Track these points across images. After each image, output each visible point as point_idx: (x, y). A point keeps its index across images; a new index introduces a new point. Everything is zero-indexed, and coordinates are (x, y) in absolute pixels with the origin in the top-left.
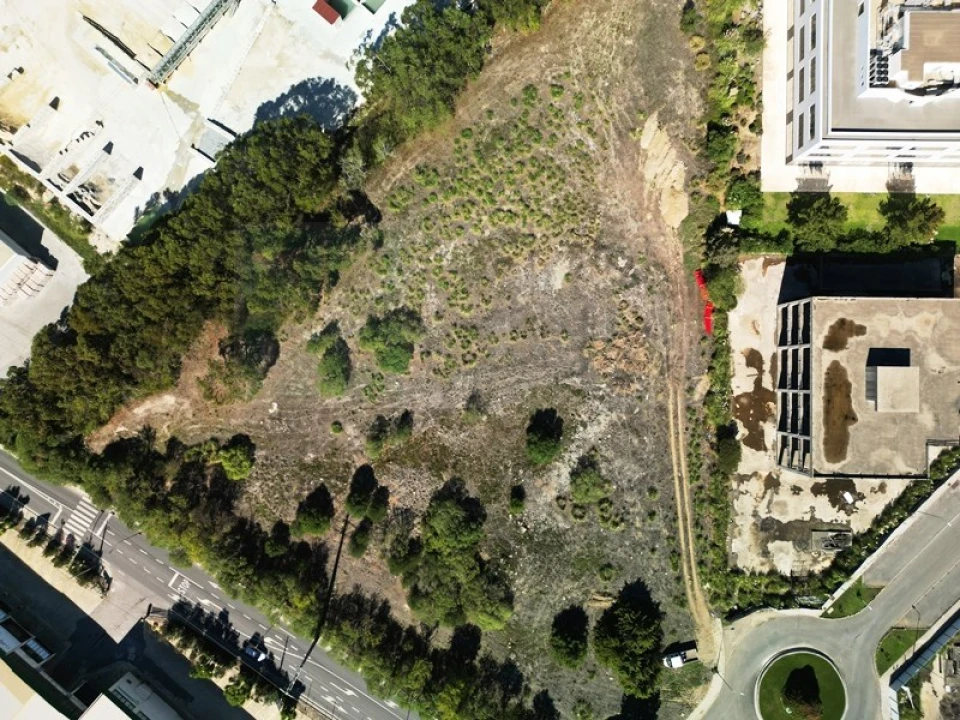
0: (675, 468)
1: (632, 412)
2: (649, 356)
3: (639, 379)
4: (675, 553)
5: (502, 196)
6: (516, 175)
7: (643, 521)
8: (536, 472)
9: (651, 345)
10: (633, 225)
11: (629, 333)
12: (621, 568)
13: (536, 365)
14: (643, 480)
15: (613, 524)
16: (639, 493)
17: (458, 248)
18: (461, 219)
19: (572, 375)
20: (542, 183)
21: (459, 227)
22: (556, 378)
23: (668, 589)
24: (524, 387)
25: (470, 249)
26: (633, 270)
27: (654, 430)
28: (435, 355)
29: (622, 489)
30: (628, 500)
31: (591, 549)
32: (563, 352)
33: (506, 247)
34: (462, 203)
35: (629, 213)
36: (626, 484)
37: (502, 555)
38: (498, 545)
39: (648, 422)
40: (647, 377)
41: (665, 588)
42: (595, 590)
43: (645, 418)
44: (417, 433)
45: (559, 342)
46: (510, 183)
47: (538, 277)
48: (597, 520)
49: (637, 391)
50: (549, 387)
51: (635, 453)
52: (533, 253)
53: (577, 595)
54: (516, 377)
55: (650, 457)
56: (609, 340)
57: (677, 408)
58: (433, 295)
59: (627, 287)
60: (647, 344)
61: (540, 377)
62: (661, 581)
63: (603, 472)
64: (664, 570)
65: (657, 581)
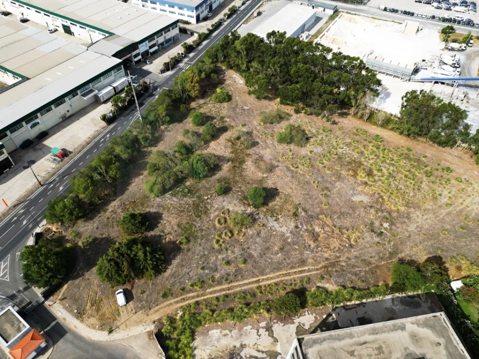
0: (265, 277)
1: (295, 244)
2: (335, 250)
3: (318, 247)
4: (202, 283)
5: (388, 166)
6: (402, 170)
7: (223, 259)
8: (241, 200)
9: (343, 250)
10: (412, 228)
11: (345, 236)
12: (189, 250)
13: (303, 194)
14: (251, 256)
15: (218, 241)
16: (242, 255)
17: (351, 154)
18: (366, 152)
19: (305, 211)
20: (406, 181)
21: (362, 153)
22: (300, 204)
23: (176, 284)
24: (290, 191)
25: (353, 159)
26: (385, 232)
27: (287, 259)
28: (291, 153)
29: (241, 245)
30: (235, 249)
31: (199, 232)
32: (317, 205)
33: (362, 171)
34: (374, 152)
35: (418, 224)
36: (246, 246)
37: (189, 190)
38: (194, 188)
39: (291, 255)
40: (321, 251)
41: (177, 282)
42: (171, 237)
43: (293, 253)
44: (248, 151)
45: (322, 203)
46: (396, 168)
47: (354, 189)
48: (219, 233)
49: (310, 246)
50: (293, 201)
51: (268, 249)
52: (366, 183)
53: (168, 229)
54: (293, 187)
55: (268, 259)
56: (335, 227)
57: (307, 272)
58: (322, 149)
59: (372, 231)
60: (342, 248)
61: (297, 197)
62: (181, 278)
63: (250, 232)
64: (190, 279)
65: (181, 275)
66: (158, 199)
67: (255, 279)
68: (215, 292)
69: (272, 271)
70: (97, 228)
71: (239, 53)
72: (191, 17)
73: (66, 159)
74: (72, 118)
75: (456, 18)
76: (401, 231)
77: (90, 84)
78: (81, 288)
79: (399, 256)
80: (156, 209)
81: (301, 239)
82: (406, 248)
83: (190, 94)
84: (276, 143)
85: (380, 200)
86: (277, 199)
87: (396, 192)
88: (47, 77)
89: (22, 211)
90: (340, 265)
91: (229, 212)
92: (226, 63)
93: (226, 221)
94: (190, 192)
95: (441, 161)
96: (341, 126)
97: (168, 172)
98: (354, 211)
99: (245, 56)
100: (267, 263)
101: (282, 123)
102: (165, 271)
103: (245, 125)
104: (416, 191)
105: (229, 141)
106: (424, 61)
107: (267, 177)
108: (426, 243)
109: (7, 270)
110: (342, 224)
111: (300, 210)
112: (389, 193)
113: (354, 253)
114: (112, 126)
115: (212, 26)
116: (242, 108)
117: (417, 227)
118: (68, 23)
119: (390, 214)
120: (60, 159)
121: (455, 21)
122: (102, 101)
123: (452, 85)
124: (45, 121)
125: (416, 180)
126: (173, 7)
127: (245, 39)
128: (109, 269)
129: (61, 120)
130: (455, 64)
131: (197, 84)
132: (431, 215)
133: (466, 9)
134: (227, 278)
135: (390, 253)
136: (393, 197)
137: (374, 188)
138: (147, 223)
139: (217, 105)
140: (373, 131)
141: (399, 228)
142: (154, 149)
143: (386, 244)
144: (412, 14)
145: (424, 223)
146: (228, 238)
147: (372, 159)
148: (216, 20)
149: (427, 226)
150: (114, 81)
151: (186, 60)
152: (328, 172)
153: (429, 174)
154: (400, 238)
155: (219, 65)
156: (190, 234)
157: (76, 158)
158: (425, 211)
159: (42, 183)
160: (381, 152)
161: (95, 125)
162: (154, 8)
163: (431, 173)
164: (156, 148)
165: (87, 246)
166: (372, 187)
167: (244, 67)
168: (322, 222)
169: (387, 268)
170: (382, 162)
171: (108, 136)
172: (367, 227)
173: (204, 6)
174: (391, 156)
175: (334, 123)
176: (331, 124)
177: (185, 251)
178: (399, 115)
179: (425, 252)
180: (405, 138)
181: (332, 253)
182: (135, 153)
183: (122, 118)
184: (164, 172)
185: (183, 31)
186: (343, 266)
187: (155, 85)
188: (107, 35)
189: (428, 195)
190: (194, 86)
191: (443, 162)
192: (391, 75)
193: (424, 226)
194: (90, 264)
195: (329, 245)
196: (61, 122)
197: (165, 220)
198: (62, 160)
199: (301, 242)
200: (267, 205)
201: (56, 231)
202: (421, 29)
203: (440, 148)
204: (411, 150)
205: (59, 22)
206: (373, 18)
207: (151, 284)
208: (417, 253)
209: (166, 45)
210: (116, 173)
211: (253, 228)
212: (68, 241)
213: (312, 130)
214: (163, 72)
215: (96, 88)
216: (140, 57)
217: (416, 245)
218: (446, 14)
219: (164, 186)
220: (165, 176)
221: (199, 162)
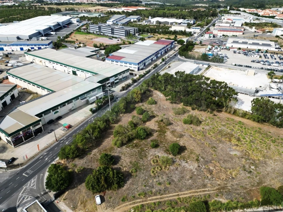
0: (182, 193)
1: (199, 176)
2: (223, 180)
3: (213, 178)
4: (145, 194)
5: (249, 137)
6: (258, 139)
7: (157, 182)
8: (165, 151)
9: (228, 180)
10: (269, 169)
11: (229, 172)
12: (136, 176)
13: (201, 150)
14: (173, 181)
15: (153, 172)
16: (167, 180)
17: (226, 130)
18: (235, 129)
19: (203, 158)
20: (261, 145)
21: (233, 130)
22: (199, 155)
23: (130, 194)
24: (193, 148)
25: (228, 132)
26: (253, 171)
27: (195, 183)
28: (192, 129)
29: (167, 174)
30: (164, 176)
31: (142, 166)
32: (210, 156)
33: (234, 139)
34: (239, 129)
35: (272, 167)
36: (170, 175)
37: (136, 145)
38: (139, 144)
39: (197, 181)
40: (215, 180)
41: (130, 193)
42: (127, 169)
43: (198, 180)
44: (167, 127)
45: (212, 155)
46: (254, 138)
47: (230, 148)
48: (153, 167)
49: (208, 177)
50: (195, 153)
51: (183, 177)
52: (237, 145)
53: (124, 164)
54: (195, 145)
55: (183, 183)
56: (222, 167)
57: (207, 192)
58: (209, 127)
59: (245, 170)
60: (228, 179)
61: (198, 151)
62: (133, 191)
63: (172, 168)
64: (138, 191)
65: (133, 189)
66: (119, 149)
67: (176, 194)
68: (153, 200)
69: (186, 190)
70: (86, 163)
71: (160, 82)
72: (135, 68)
73: (70, 129)
74: (74, 111)
75: (275, 69)
76: (262, 171)
77: (86, 95)
78: (76, 194)
79: (264, 185)
80: (118, 154)
81: (202, 173)
82: (267, 180)
83: (136, 100)
84: (183, 124)
85: (247, 153)
86: (186, 151)
87: (256, 150)
88: (65, 91)
89: (45, 154)
90: (228, 189)
91: (159, 157)
92: (153, 87)
93: (157, 161)
94: (136, 146)
95: (279, 135)
96: (219, 116)
97: (125, 135)
98: (232, 159)
99: (164, 83)
100: (183, 185)
101: (185, 114)
102: (123, 187)
103: (165, 115)
104: (268, 150)
105: (157, 122)
106: (261, 87)
107: (179, 140)
108: (279, 178)
109: (35, 183)
110: (226, 166)
111: (200, 158)
112: (252, 150)
113: (235, 182)
114: (95, 114)
115: (146, 72)
116: (163, 107)
117: (272, 169)
118: (75, 70)
119: (254, 161)
120: (67, 129)
121: (274, 70)
122: (90, 103)
123: (279, 98)
124: (62, 111)
125: (267, 144)
126: (126, 64)
127: (164, 75)
128: (93, 181)
129: (69, 111)
130: (278, 88)
131: (139, 95)
132: (279, 163)
133: (279, 65)
134: (159, 192)
135: (258, 183)
136: (255, 152)
137: (242, 148)
138: (114, 160)
139: (150, 106)
140: (238, 119)
141: (261, 169)
142: (116, 125)
143: (255, 177)
144: (251, 67)
145: (276, 167)
146: (159, 171)
147: (239, 133)
148: (147, 70)
149: (278, 169)
150: (97, 94)
151: (132, 86)
152: (214, 139)
153: (274, 142)
154: (262, 175)
155: (150, 88)
156: (137, 167)
157: (75, 129)
158: (275, 160)
159: (57, 140)
160: (243, 129)
161: (86, 114)
162: (117, 64)
163: (275, 141)
164: (118, 125)
165: (80, 171)
166: (241, 147)
167: (163, 88)
168: (214, 164)
169: (257, 191)
170: (245, 135)
171: (93, 119)
172: (241, 168)
173: (142, 63)
174: (250, 132)
175: (215, 115)
176: (213, 116)
177: (135, 177)
178: (251, 112)
179: (279, 183)
180: (256, 123)
181: (222, 182)
182: (107, 126)
183: (100, 111)
184: (122, 135)
185: (131, 74)
186: (229, 189)
187: (117, 97)
188: (94, 74)
189: (275, 152)
190: (138, 96)
191: (281, 135)
192: (243, 93)
193: (276, 168)
194: (81, 181)
195: (219, 177)
196: (69, 112)
197: (123, 160)
198: (68, 130)
199: (202, 174)
200: (181, 154)
201: (63, 163)
202: (257, 74)
203: (278, 128)
204: (261, 129)
205: (71, 69)
206: (229, 69)
207: (115, 193)
208: (275, 183)
209: (122, 80)
210: (98, 134)
211: (173, 166)
212: (69, 169)
213: (202, 118)
214: (121, 91)
215: (88, 97)
216: (110, 84)
217: (273, 179)
218: (269, 67)
219: (122, 142)
220: (123, 137)
221: (142, 130)
